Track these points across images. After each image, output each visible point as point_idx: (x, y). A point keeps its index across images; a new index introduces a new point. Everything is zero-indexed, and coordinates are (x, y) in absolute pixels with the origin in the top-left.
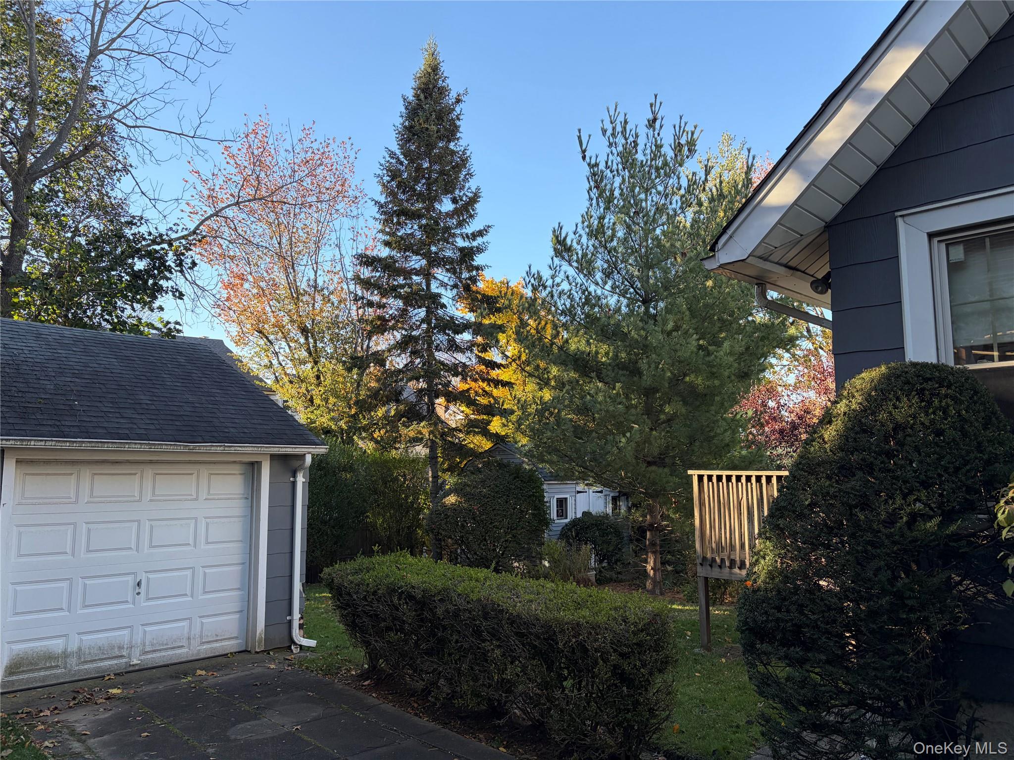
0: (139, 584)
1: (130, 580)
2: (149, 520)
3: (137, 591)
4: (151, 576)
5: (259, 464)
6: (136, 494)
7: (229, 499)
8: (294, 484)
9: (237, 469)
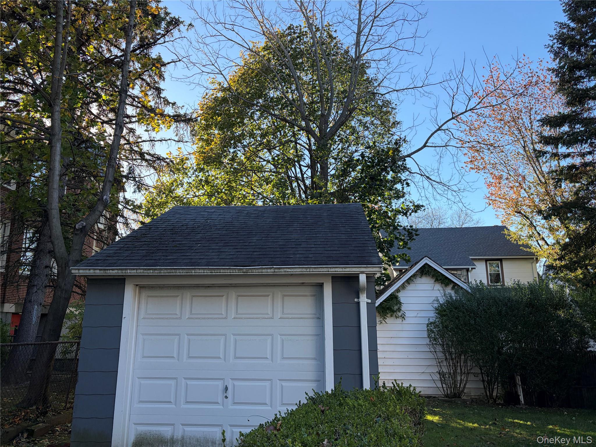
0: (226, 389)
1: (220, 385)
2: (234, 335)
3: (225, 395)
4: (237, 383)
5: (321, 285)
6: (224, 312)
7: (302, 318)
8: (358, 303)
9: (308, 291)
